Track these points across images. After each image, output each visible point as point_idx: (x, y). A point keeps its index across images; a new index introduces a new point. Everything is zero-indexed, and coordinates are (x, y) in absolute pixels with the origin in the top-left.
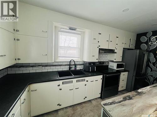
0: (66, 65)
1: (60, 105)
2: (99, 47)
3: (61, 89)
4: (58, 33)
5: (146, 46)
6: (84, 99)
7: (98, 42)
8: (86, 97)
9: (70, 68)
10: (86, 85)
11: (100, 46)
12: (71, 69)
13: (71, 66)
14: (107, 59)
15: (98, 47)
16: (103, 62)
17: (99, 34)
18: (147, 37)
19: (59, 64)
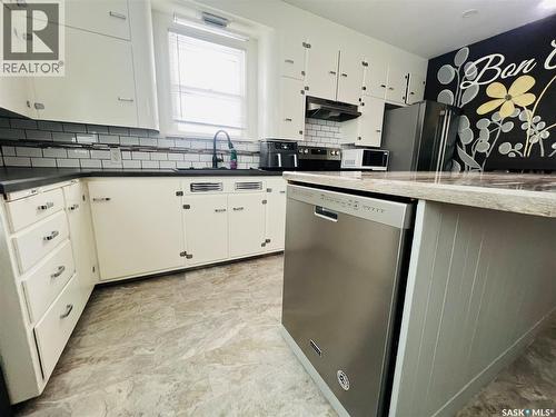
0: (201, 152)
1: (189, 257)
2: (307, 93)
3: (187, 207)
4: (167, 35)
5: (452, 95)
6: (263, 245)
7: (303, 73)
8: (268, 241)
9: (216, 161)
10: (264, 202)
11: (307, 88)
12: (220, 165)
13: (219, 157)
14: (335, 141)
15: (303, 92)
16: (324, 151)
17: (304, 44)
18: (455, 67)
19: (180, 144)
